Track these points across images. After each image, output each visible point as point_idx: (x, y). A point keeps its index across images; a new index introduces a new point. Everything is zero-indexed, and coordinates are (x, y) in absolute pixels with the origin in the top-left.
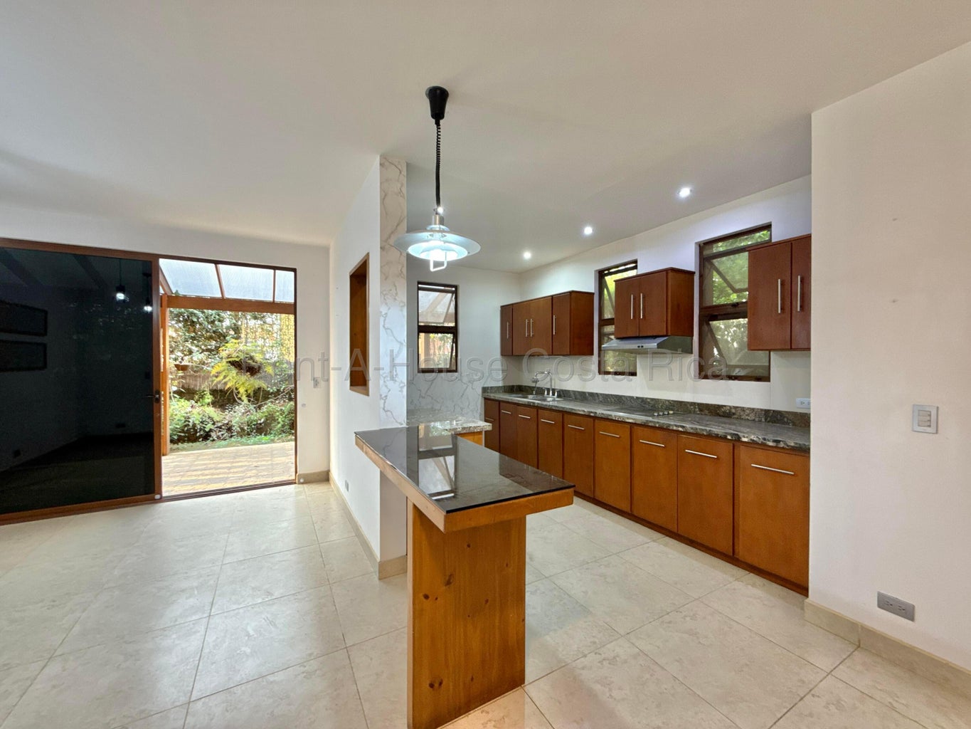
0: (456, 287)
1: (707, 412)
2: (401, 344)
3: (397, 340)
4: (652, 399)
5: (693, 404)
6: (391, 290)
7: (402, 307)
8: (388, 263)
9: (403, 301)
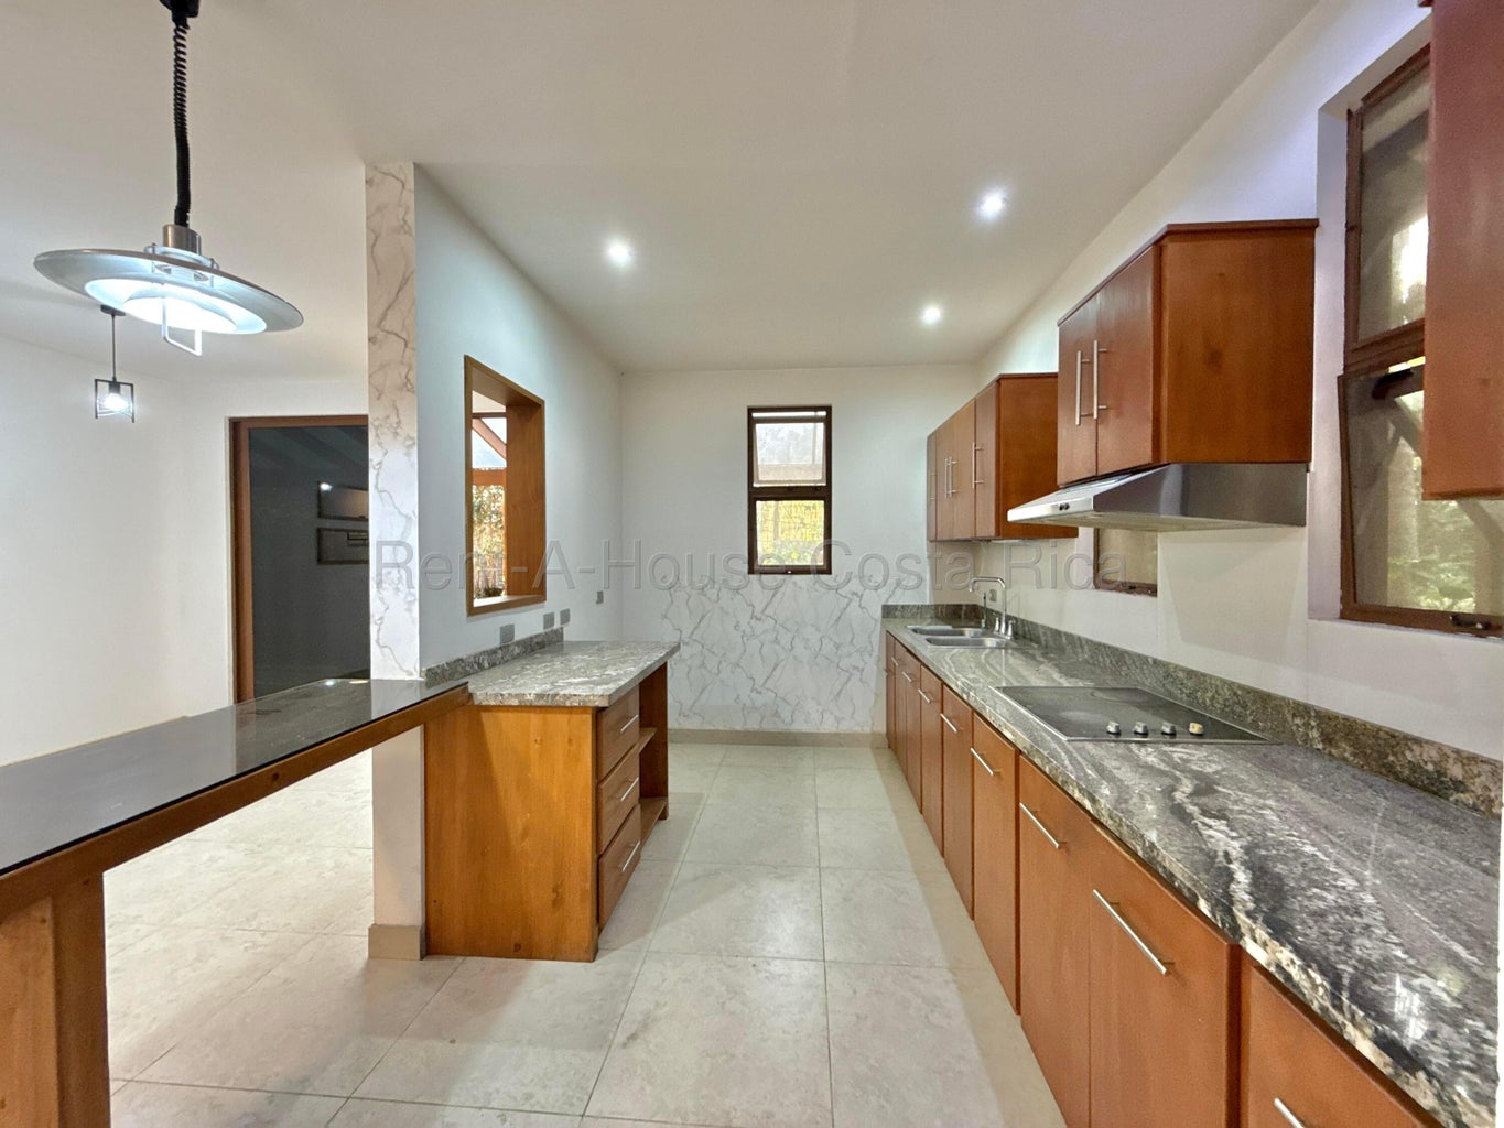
0: (828, 409)
1: (1347, 751)
2: (408, 518)
3: (400, 513)
4: (1191, 673)
5: (1302, 710)
6: (388, 417)
7: (409, 447)
8: (382, 367)
9: (411, 435)
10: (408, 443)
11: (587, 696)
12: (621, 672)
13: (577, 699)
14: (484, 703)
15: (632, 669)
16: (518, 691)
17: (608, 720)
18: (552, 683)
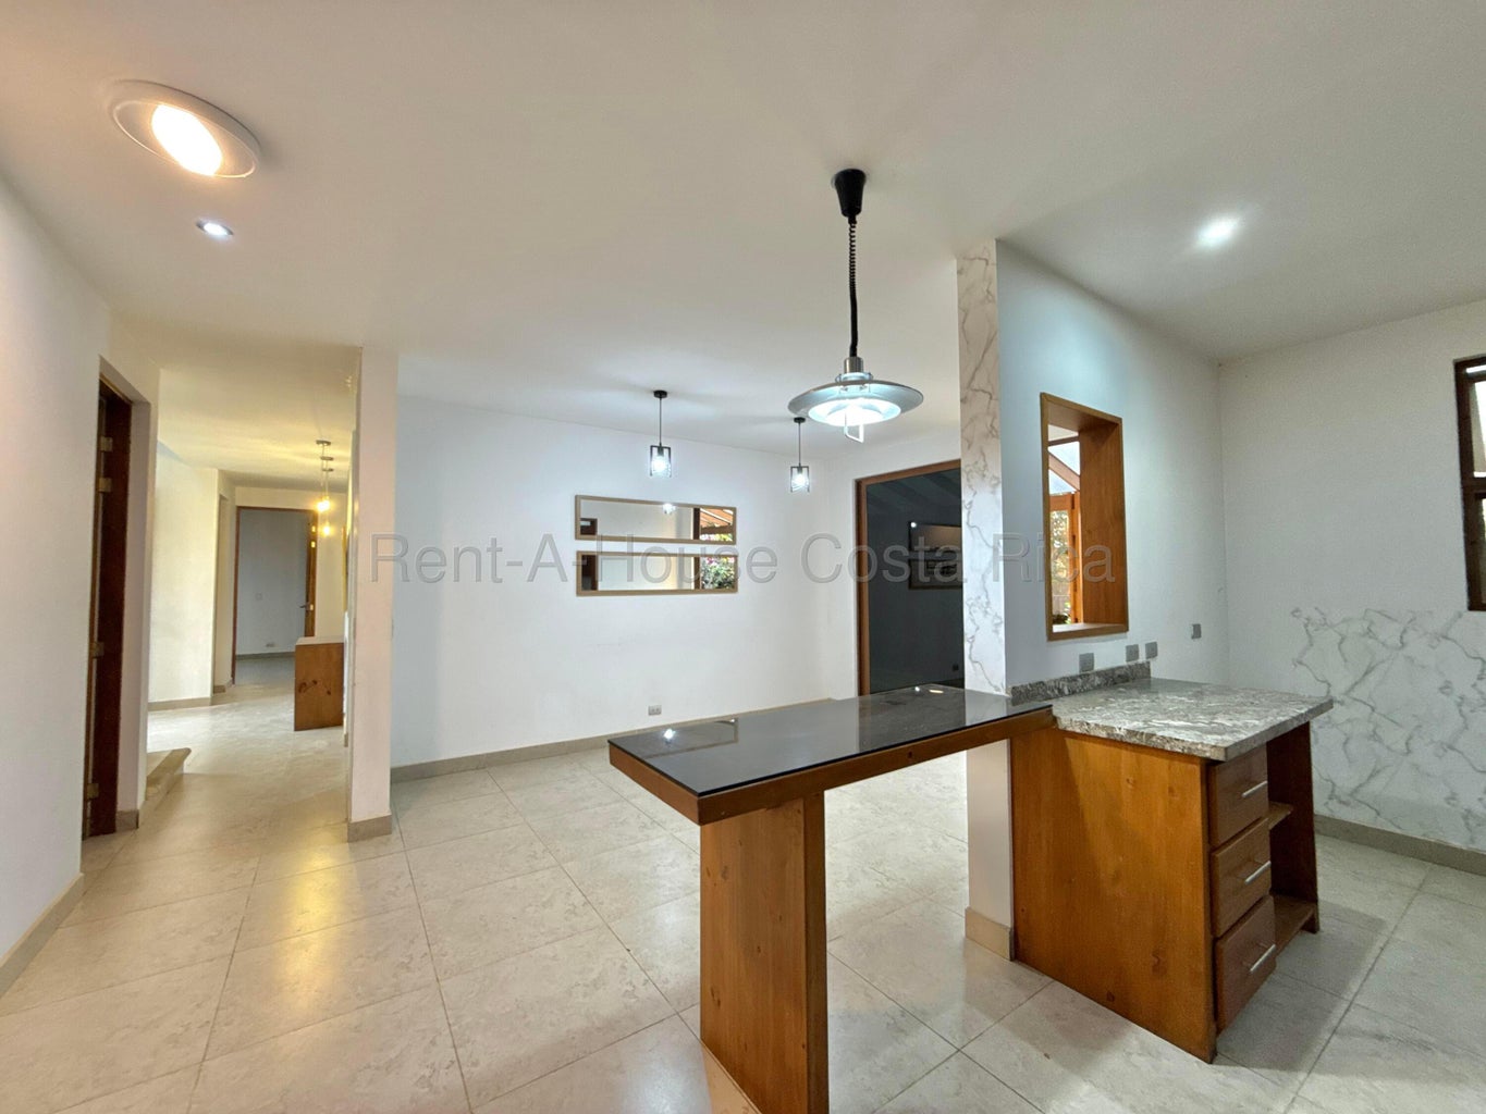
6: (976, 463)
7: (995, 486)
8: (972, 420)
9: (996, 475)
10: (994, 482)
11: (1193, 743)
12: (1239, 723)
13: (1181, 745)
14: (1070, 729)
15: (1257, 722)
16: (1107, 723)
17: (1223, 779)
18: (1145, 722)
